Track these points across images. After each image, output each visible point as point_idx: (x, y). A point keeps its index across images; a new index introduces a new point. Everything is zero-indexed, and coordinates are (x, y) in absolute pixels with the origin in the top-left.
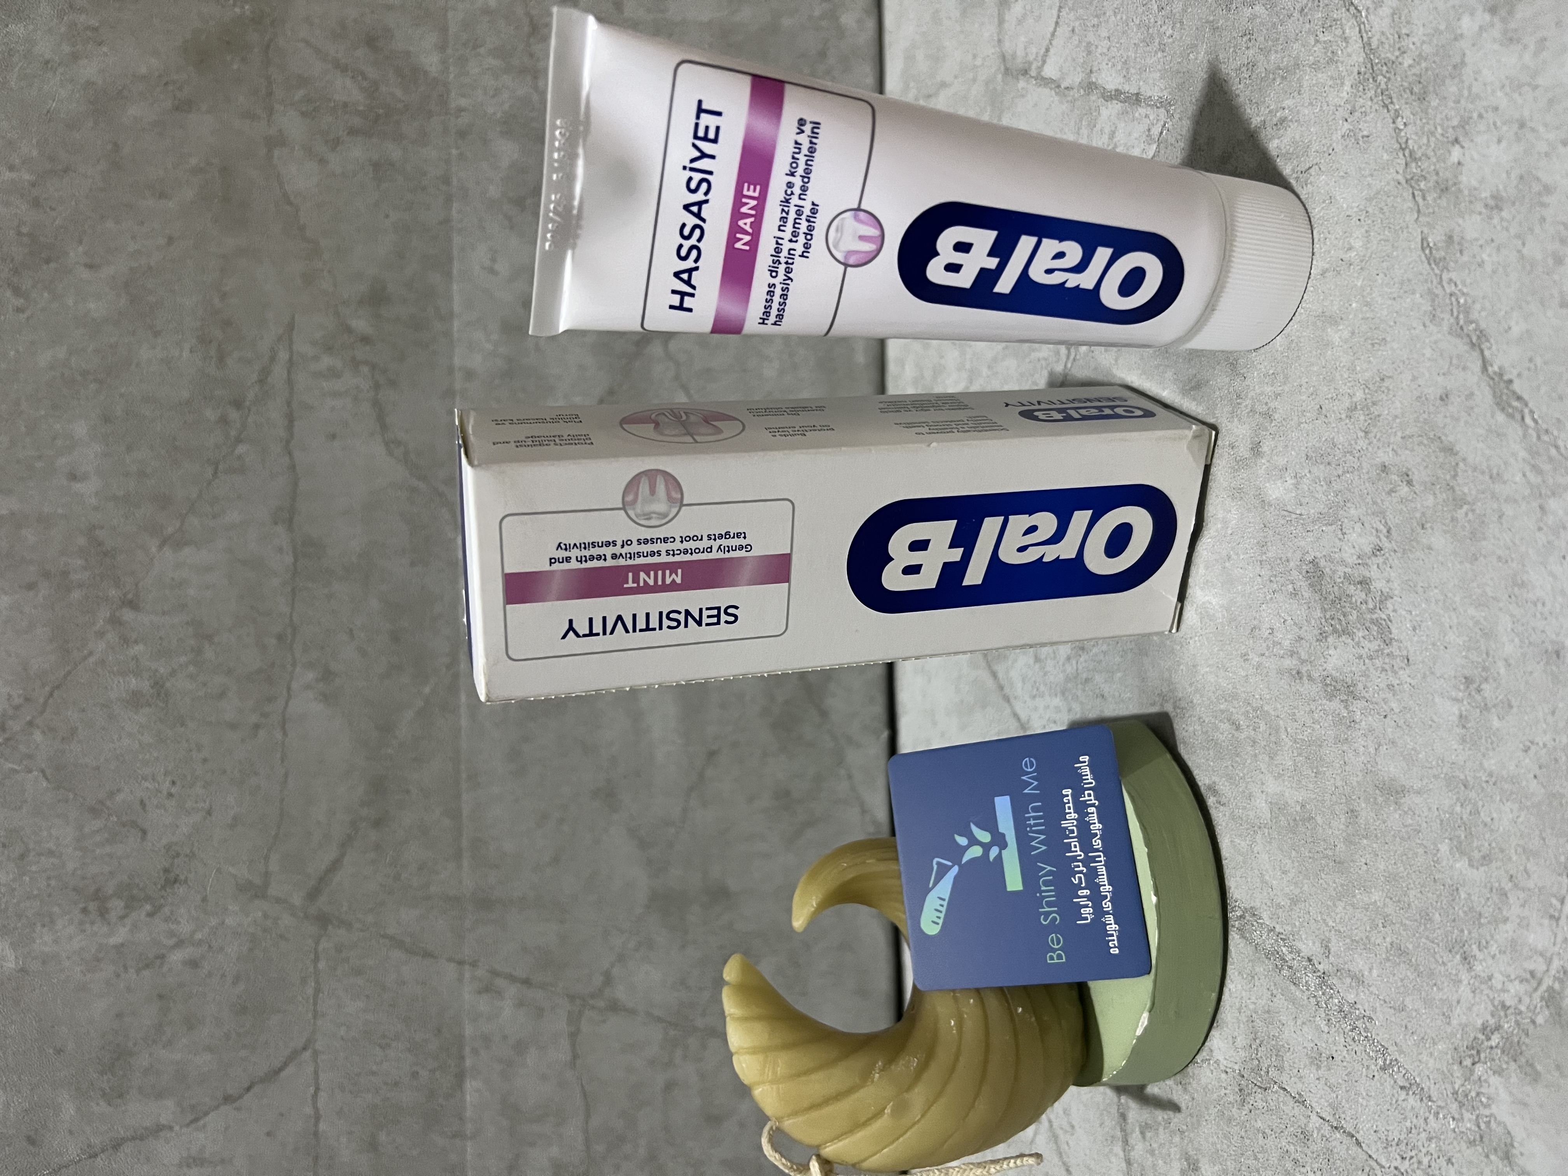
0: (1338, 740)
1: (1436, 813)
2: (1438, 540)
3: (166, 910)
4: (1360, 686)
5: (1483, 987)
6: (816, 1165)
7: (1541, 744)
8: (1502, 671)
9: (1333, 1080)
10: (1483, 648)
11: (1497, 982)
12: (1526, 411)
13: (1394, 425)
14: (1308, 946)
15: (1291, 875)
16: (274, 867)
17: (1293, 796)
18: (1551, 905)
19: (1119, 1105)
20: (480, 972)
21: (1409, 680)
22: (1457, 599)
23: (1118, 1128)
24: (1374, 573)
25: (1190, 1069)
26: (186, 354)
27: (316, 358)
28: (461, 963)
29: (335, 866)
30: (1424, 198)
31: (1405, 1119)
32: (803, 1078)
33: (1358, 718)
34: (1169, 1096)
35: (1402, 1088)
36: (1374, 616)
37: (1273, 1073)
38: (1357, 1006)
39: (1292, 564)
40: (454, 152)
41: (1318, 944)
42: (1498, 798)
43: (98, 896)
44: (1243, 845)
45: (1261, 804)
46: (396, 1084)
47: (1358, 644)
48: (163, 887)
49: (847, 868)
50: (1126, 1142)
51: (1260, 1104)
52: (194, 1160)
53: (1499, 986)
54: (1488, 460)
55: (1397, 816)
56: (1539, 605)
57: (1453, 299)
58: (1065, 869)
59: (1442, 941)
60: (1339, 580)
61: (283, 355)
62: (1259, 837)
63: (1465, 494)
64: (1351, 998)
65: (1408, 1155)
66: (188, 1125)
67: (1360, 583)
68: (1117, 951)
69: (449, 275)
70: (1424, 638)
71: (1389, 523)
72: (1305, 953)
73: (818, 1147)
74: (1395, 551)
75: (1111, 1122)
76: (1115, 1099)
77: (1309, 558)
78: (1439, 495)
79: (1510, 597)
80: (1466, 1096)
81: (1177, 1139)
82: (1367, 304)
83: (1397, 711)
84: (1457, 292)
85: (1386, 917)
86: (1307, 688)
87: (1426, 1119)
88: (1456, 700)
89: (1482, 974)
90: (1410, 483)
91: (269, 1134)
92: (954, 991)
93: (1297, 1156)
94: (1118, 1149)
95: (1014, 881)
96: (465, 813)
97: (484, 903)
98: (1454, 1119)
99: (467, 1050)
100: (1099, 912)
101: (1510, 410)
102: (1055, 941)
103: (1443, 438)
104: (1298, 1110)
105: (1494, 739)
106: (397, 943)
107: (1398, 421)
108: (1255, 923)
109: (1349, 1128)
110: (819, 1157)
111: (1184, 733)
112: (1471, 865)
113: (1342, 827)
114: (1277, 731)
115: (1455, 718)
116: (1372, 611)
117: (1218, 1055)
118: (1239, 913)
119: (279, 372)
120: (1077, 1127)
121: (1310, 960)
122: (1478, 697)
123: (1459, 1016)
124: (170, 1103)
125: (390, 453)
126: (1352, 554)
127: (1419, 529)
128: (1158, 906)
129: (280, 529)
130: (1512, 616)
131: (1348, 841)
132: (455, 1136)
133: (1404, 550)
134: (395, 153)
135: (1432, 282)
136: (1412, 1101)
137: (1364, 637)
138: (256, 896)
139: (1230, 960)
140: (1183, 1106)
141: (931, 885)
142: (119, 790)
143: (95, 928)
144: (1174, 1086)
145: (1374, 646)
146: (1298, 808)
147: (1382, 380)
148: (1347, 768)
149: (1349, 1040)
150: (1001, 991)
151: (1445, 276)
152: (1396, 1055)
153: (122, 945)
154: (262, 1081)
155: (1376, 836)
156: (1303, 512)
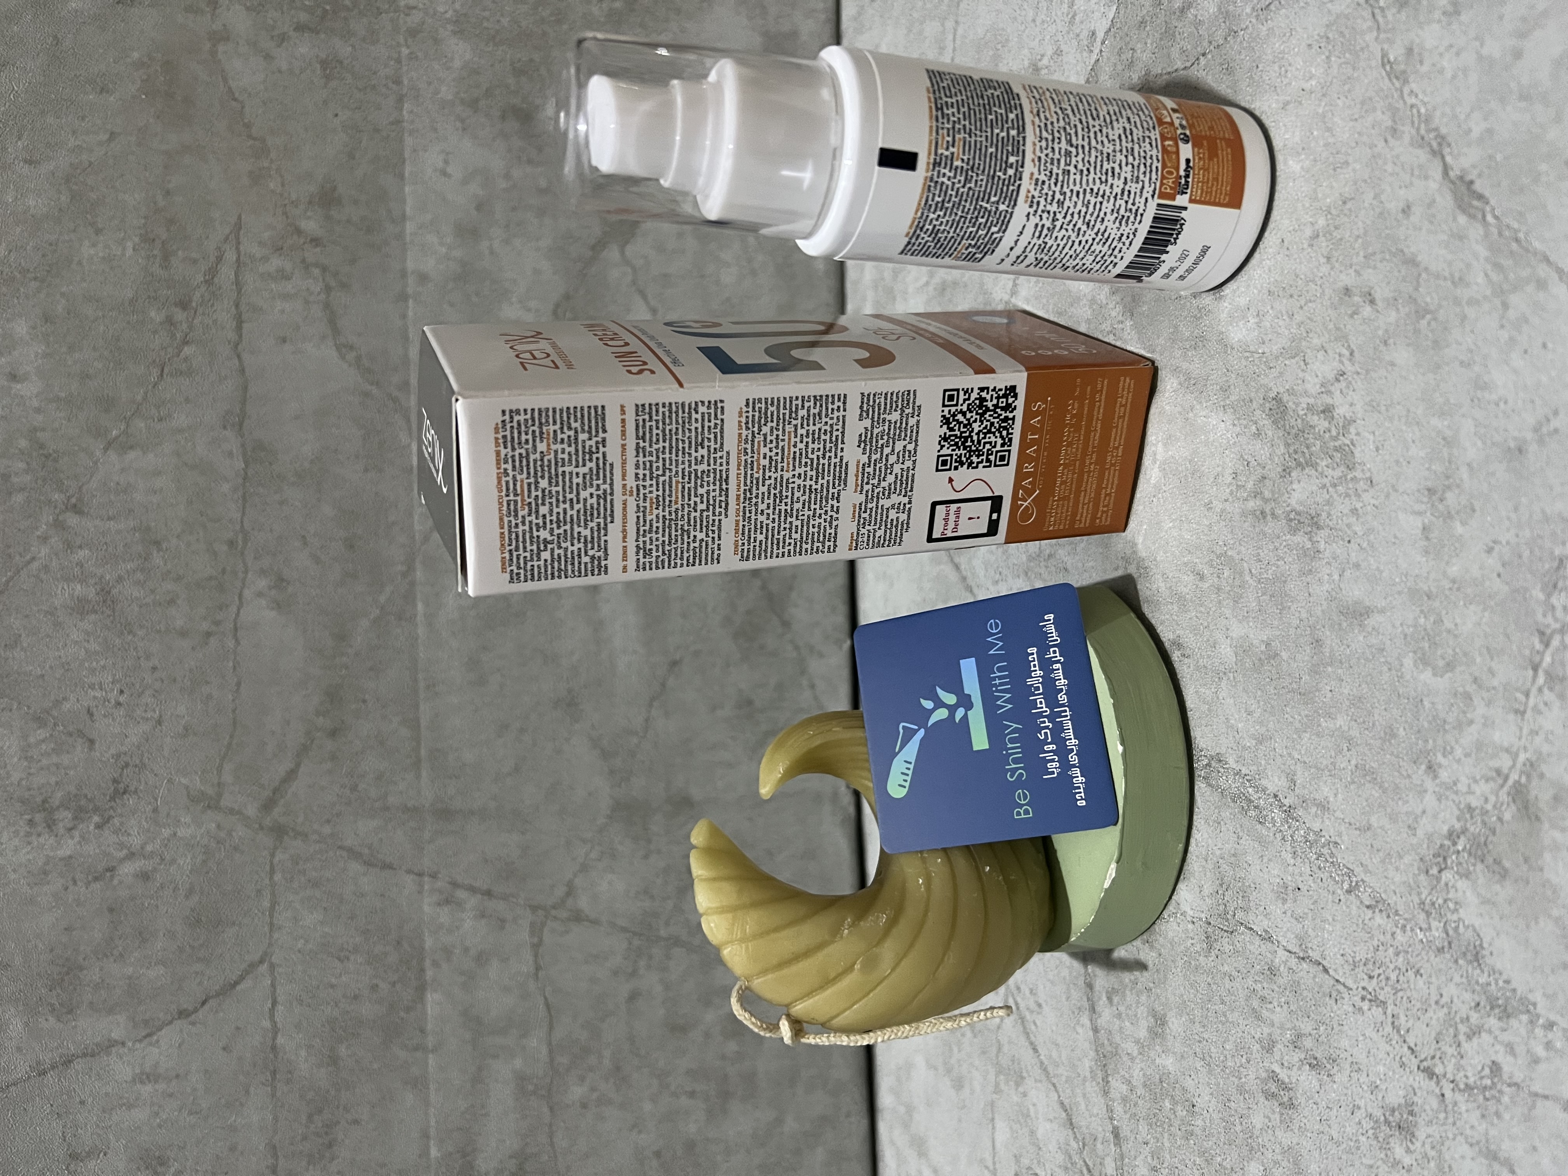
0: (1303, 573)
1: (1400, 629)
2: (1402, 355)
3: (116, 821)
4: (1324, 515)
5: (1448, 793)
6: (786, 1023)
7: (1504, 542)
8: (1465, 476)
9: (1299, 911)
10: (1446, 455)
11: (1462, 787)
12: (1488, 209)
13: (1357, 246)
14: (1274, 782)
15: (1256, 715)
16: (227, 778)
17: (1258, 636)
18: (1516, 699)
19: (1087, 974)
20: (439, 884)
21: (1373, 501)
22: (1420, 412)
23: (1085, 999)
24: (1337, 399)
25: (1156, 927)
26: (129, 252)
27: (265, 259)
28: (420, 875)
29: (291, 775)
30: (1384, 17)
31: (1372, 938)
32: (773, 936)
33: (1322, 546)
34: (1137, 956)
35: (1368, 907)
36: (1337, 444)
37: (1240, 915)
38: (1323, 833)
39: (1255, 405)
40: (405, 51)
41: (1283, 779)
42: (1462, 603)
43: (45, 806)
44: (1207, 693)
45: (1226, 651)
46: (356, 997)
47: (1322, 474)
48: (112, 799)
49: (813, 735)
50: (1093, 1010)
51: (1227, 948)
52: (148, 1077)
53: (1464, 789)
54: (1450, 264)
55: (1361, 638)
56: (1502, 405)
57: (1415, 111)
58: (1031, 724)
59: (1407, 754)
60: (1301, 413)
61: (230, 256)
62: (1223, 684)
63: (1427, 304)
64: (1316, 826)
65: (1376, 973)
66: (140, 1041)
67: (1323, 412)
68: (1084, 803)
69: (402, 177)
70: (1387, 457)
71: (1352, 346)
72: (1271, 789)
73: (787, 1006)
74: (1358, 373)
75: (1078, 995)
76: (1083, 971)
77: (1272, 395)
78: (1401, 309)
79: (1472, 401)
80: (1433, 904)
81: (1143, 998)
82: (1329, 129)
83: (1360, 533)
84: (1418, 103)
85: (1350, 740)
86: (1271, 527)
87: (1393, 934)
88: (1419, 513)
89: (1448, 780)
90: (1372, 302)
91: (224, 1049)
92: (921, 852)
93: (1265, 993)
94: (1085, 1020)
95: (980, 741)
96: (423, 723)
97: (444, 813)
98: (1421, 929)
99: (428, 963)
100: (1066, 766)
101: (1472, 211)
102: (1022, 797)
103: (1406, 250)
104: (1266, 947)
105: (1457, 545)
106: (353, 854)
107: (1360, 240)
108: (1222, 770)
109: (1315, 955)
110: (788, 1016)
111: (1148, 593)
112: (1435, 675)
113: (1306, 658)
114: (1241, 574)
115: (1419, 532)
116: (1336, 438)
117: (1185, 907)
118: (1205, 762)
119: (226, 273)
120: (1044, 1005)
121: (1276, 796)
122: (1441, 507)
123: (1425, 826)
124: (121, 1018)
125: (343, 357)
126: (1315, 384)
127: (1382, 348)
128: (1124, 755)
129: (229, 433)
130: (1474, 419)
131: (1315, 671)
132: (416, 1048)
133: (1368, 371)
134: (344, 51)
135: (1393, 97)
136: (1380, 919)
137: (1328, 467)
138: (209, 807)
139: (1196, 810)
140: (1150, 964)
141: (897, 750)
142: (65, 699)
143: (42, 840)
144: (1141, 946)
145: (1338, 473)
146: (1263, 648)
147: (1344, 203)
148: (1311, 599)
149: (1315, 868)
150: (968, 850)
151: (1406, 90)
152: (1363, 876)
153: (70, 857)
154: (218, 994)
155: (1341, 662)
156: (1266, 350)
